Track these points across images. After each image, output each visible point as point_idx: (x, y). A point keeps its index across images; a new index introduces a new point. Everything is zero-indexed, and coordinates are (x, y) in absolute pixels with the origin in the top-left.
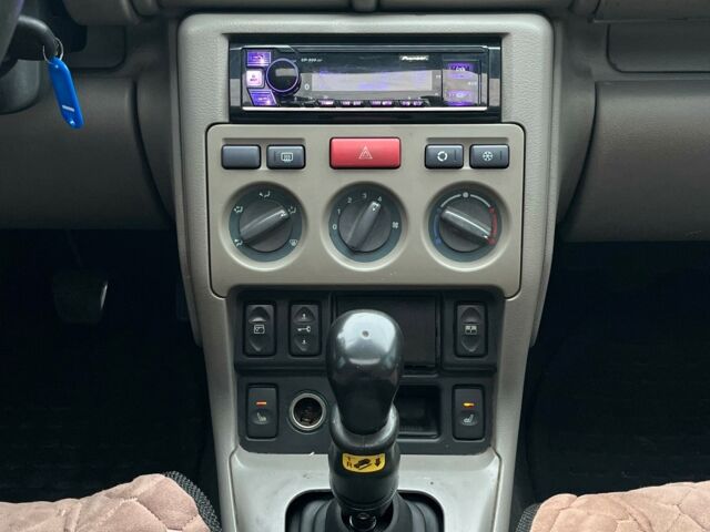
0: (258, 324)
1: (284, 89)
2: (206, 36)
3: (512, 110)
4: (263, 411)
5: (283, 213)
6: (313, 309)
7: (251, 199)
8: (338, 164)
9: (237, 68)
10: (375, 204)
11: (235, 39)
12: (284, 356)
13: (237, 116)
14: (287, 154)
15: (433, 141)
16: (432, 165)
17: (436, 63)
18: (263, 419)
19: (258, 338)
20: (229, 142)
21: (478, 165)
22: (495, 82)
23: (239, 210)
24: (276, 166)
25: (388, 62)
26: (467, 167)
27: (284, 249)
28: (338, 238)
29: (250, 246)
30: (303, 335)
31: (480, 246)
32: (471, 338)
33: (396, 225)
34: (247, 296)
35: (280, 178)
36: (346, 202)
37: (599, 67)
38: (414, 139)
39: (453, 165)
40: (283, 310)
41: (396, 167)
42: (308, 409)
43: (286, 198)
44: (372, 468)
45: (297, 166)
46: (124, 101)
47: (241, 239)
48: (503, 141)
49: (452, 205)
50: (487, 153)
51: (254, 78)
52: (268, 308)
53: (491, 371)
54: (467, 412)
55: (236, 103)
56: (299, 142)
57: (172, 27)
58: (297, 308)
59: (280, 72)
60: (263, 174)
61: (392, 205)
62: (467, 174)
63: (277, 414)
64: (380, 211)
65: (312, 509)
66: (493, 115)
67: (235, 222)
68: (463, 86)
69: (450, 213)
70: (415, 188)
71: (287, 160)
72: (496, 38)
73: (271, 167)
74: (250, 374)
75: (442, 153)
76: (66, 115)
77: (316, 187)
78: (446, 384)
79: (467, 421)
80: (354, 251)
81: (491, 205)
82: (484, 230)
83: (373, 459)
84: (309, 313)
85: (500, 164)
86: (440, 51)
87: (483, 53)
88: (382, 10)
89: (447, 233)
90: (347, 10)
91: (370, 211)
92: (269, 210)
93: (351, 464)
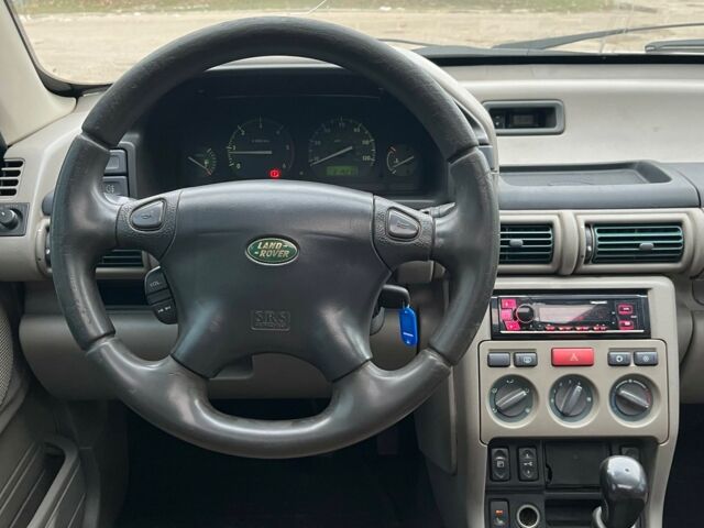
0: (500, 461)
1: (526, 320)
3: (658, 332)
4: (500, 516)
5: (524, 393)
6: (533, 451)
7: (502, 385)
8: (556, 364)
10: (579, 387)
12: (515, 481)
13: (496, 336)
14: (527, 359)
15: (612, 350)
16: (612, 364)
18: (501, 522)
19: (501, 470)
20: (492, 351)
21: (639, 364)
23: (495, 391)
24: (520, 365)
25: (584, 304)
26: (632, 365)
27: (523, 415)
28: (555, 407)
29: (501, 413)
30: (528, 467)
31: (638, 411)
33: (589, 399)
34: (499, 443)
35: (523, 373)
36: (559, 386)
38: (600, 349)
39: (625, 364)
40: (514, 453)
41: (590, 365)
42: (528, 515)
43: (526, 384)
45: (532, 365)
47: (496, 407)
48: (654, 350)
49: (624, 387)
50: (644, 357)
52: (505, 450)
55: (496, 329)
56: (533, 351)
58: (522, 451)
60: (512, 370)
61: (589, 387)
62: (633, 369)
63: (509, 518)
64: (582, 392)
66: (647, 336)
67: (493, 397)
69: (623, 392)
71: (528, 362)
72: (644, 291)
73: (517, 366)
74: (494, 493)
75: (619, 357)
76: (405, 338)
77: (543, 377)
80: (564, 415)
81: (648, 386)
82: (642, 402)
84: (530, 454)
85: (653, 363)
86: (612, 299)
87: (637, 299)
88: (576, 274)
89: (620, 404)
90: (556, 274)
91: (574, 391)
92: (515, 393)
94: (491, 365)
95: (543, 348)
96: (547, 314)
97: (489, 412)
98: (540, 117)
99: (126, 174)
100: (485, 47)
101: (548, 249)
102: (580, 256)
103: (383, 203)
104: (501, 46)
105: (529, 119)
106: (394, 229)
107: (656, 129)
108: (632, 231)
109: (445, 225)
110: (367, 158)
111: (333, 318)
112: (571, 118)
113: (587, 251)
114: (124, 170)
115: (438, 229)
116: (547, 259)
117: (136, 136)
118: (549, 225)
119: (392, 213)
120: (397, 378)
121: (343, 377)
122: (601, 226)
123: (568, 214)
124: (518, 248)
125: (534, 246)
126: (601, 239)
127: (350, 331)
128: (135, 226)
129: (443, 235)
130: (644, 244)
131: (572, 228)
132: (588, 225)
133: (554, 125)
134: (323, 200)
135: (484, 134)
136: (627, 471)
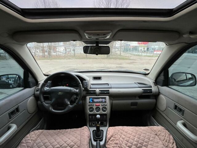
1: (93, 101)
3: (107, 102)
4: (90, 124)
7: (90, 108)
8: (96, 106)
11: (89, 98)
12: (92, 119)
13: (89, 102)
14: (93, 105)
19: (90, 118)
20: (89, 104)
22: (106, 100)
24: (92, 106)
27: (92, 111)
28: (96, 110)
29: (90, 111)
31: (105, 111)
34: (90, 115)
35: (92, 107)
36: (96, 108)
37: (112, 99)
38: (101, 104)
39: (103, 106)
41: (99, 106)
42: (94, 124)
43: (93, 108)
46: (82, 101)
50: (105, 105)
51: (91, 100)
53: (106, 120)
54: (105, 124)
57: (85, 97)
58: (93, 116)
60: (91, 106)
62: (104, 106)
63: (92, 124)
65: (94, 131)
66: (106, 102)
67: (89, 110)
68: (104, 100)
69: (103, 109)
70: (101, 107)
72: (106, 97)
74: (90, 121)
75: (102, 105)
77: (94, 107)
78: (103, 121)
80: (97, 112)
81: (106, 108)
83: (99, 125)
85: (106, 105)
86: (102, 98)
88: (99, 96)
90: (96, 96)
91: (98, 109)
92: (91, 109)
93: (97, 125)
94: (89, 106)
95: (94, 104)
96: (95, 100)
97: (89, 111)
98: (99, 78)
99: (50, 85)
100: (95, 70)
103: (72, 88)
106: (72, 91)
107: (111, 80)
111: (66, 100)
112: (103, 78)
113: (99, 93)
116: (95, 94)
117: (51, 81)
118: (95, 90)
120: (71, 106)
122: (101, 90)
123: (97, 89)
125: (94, 93)
126: (101, 92)
127: (68, 102)
128: (48, 91)
129: (77, 92)
130: (105, 92)
131: (98, 91)
132: (99, 90)
133: (101, 79)
134: (67, 88)
135: (87, 81)
136: (98, 116)
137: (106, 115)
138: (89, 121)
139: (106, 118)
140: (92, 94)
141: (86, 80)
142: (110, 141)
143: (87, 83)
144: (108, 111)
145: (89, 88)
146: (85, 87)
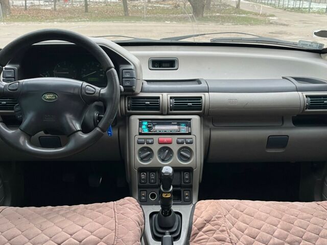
0: (143, 176)
1: (150, 128)
2: (135, 119)
3: (194, 132)
4: (144, 196)
5: (149, 153)
6: (154, 173)
7: (143, 150)
8: (160, 143)
9: (140, 125)
10: (167, 151)
11: (140, 120)
12: (148, 183)
13: (140, 134)
14: (150, 141)
15: (178, 138)
16: (178, 143)
17: (178, 124)
18: (144, 198)
19: (143, 180)
20: (139, 139)
21: (187, 143)
22: (190, 128)
23: (140, 152)
24: (148, 143)
25: (170, 124)
26: (185, 143)
27: (149, 160)
28: (160, 157)
29: (142, 159)
30: (153, 179)
31: (188, 159)
32: (187, 179)
33: (171, 155)
34: (142, 170)
35: (149, 146)
36: (162, 150)
37: (211, 125)
38: (174, 138)
39: (182, 143)
40: (148, 173)
41: (171, 143)
42: (153, 196)
43: (150, 150)
44: (168, 196)
45: (152, 143)
46: (117, 132)
47: (140, 158)
48: (192, 138)
49: (182, 151)
50: (189, 141)
51: (144, 127)
52: (145, 174)
53: (191, 187)
54: (187, 196)
55: (140, 132)
56: (152, 139)
57: (127, 118)
58: (151, 173)
59: (149, 126)
60: (145, 145)
61: (170, 151)
62: (185, 145)
63: (146, 196)
64: (168, 152)
65: (154, 216)
66: (190, 134)
67: (139, 154)
68: (184, 129)
69: (182, 153)
70: (175, 148)
72: (190, 120)
73: (147, 143)
74: (142, 188)
75: (180, 141)
76: (109, 134)
77: (156, 147)
78: (182, 190)
79: (187, 198)
80: (163, 160)
81: (190, 151)
82: (189, 156)
83: (168, 194)
85: (191, 143)
86: (179, 122)
87: (188, 123)
88: (168, 114)
89: (182, 157)
90: (162, 114)
91: (166, 152)
92: (146, 152)
93: (164, 195)
94: (139, 143)
95: (156, 138)
96: (158, 128)
97: (138, 159)
98: (170, 64)
99: (14, 78)
100: (157, 39)
101: (158, 106)
102: (168, 108)
103: (85, 84)
104: (163, 39)
105: (168, 65)
106: (87, 92)
108: (186, 100)
109: (103, 91)
110: (102, 75)
111: (68, 117)
113: (171, 107)
114: (13, 76)
115: (101, 92)
116: (158, 109)
117: (18, 66)
118: (158, 98)
119: (87, 87)
121: (72, 134)
122: (176, 98)
123: (165, 94)
124: (148, 105)
125: (153, 105)
126: (175, 102)
127: (74, 122)
128: (10, 90)
129: (102, 94)
130: (189, 104)
131: (165, 98)
132: (171, 98)
133: (174, 67)
135: (132, 67)
136: (167, 169)
137: (189, 170)
138: (139, 187)
139: (191, 178)
140: (148, 108)
141: (128, 63)
142: (201, 233)
143: (131, 74)
144: (196, 160)
145: (138, 89)
146: (128, 84)
